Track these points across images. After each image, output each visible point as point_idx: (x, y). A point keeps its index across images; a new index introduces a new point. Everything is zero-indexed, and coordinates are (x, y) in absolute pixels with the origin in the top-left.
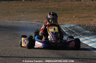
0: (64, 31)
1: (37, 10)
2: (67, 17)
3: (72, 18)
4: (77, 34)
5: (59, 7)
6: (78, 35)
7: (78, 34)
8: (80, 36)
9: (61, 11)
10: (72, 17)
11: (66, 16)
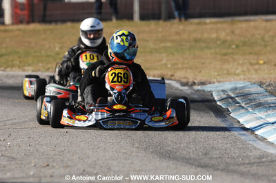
0: (216, 98)
1: (169, 44)
2: (242, 64)
3: (256, 67)
4: (243, 104)
5: (229, 38)
6: (243, 107)
7: (245, 106)
8: (247, 109)
9: (234, 46)
10: (258, 63)
11: (241, 62)
